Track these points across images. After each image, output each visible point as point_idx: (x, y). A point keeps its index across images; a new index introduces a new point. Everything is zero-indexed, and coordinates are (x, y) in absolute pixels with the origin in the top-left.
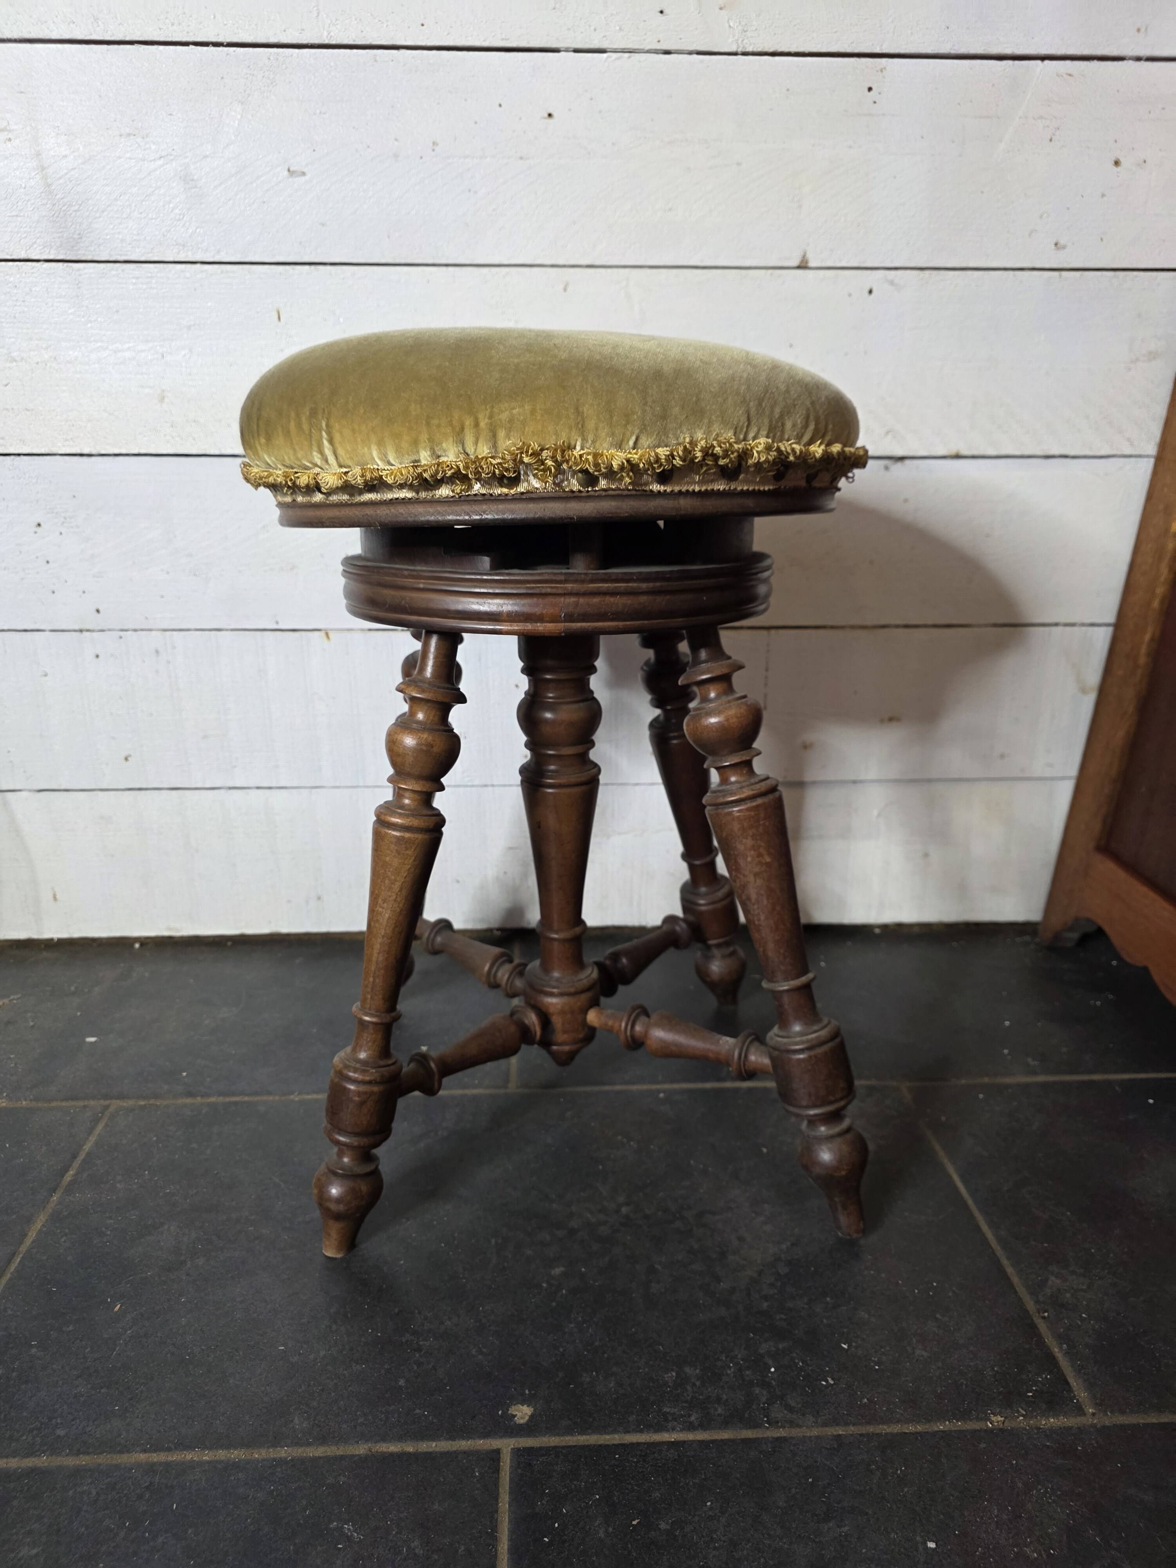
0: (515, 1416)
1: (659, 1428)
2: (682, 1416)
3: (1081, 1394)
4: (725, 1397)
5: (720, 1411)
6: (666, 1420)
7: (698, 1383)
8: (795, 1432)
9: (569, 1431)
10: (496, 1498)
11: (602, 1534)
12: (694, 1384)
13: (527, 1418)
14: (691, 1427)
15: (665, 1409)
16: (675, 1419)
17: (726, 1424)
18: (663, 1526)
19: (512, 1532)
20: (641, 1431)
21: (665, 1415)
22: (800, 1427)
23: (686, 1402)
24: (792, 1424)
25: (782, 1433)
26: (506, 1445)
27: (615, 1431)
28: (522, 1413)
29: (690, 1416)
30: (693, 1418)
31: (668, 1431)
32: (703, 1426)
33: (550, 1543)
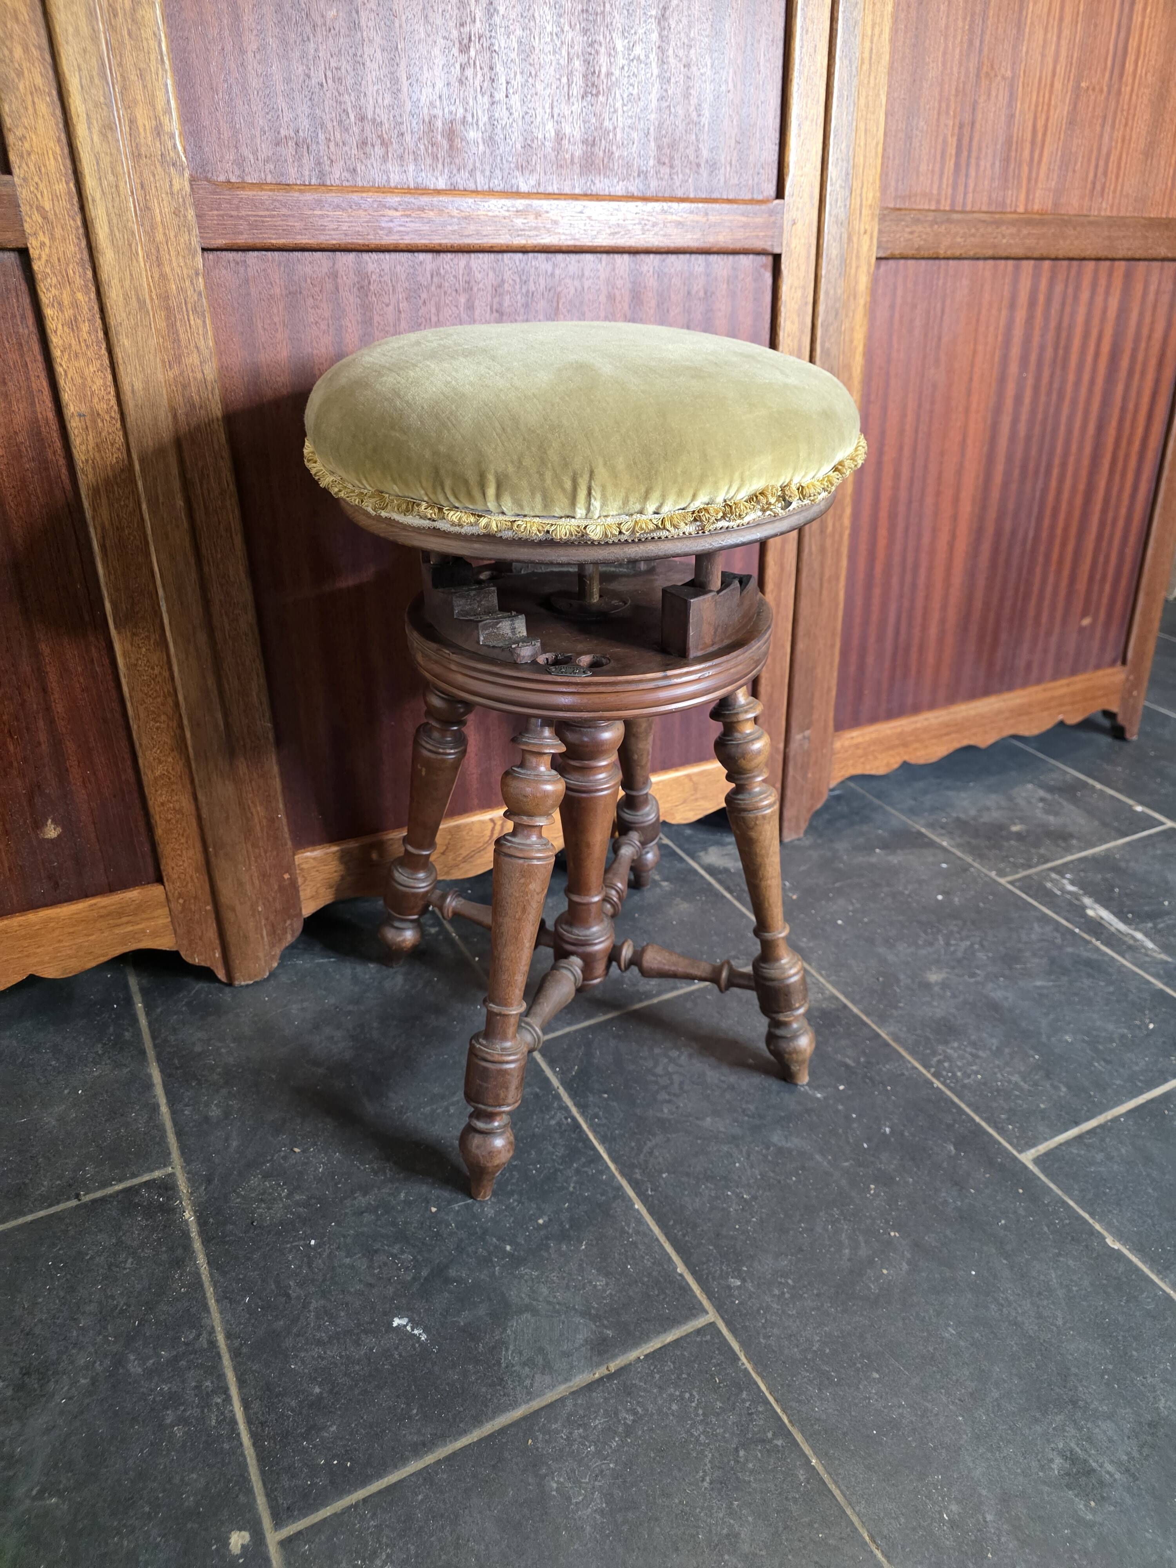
0: (243, 1546)
1: (233, 1422)
2: (218, 1409)
3: (157, 1174)
4: (193, 1384)
5: (208, 1383)
6: (224, 1420)
7: (182, 1408)
8: (219, 1330)
9: (250, 1492)
10: (324, 1520)
11: (334, 1428)
12: (184, 1410)
13: (243, 1533)
14: (228, 1400)
15: (213, 1423)
16: (222, 1414)
17: (221, 1377)
18: (317, 1390)
19: (349, 1492)
20: (238, 1435)
21: (219, 1422)
22: (213, 1327)
23: (202, 1411)
24: (212, 1331)
25: (221, 1338)
26: (273, 1538)
27: (243, 1455)
28: (238, 1540)
29: (217, 1404)
30: (219, 1400)
31: (234, 1415)
32: (226, 1391)
33: (351, 1460)
